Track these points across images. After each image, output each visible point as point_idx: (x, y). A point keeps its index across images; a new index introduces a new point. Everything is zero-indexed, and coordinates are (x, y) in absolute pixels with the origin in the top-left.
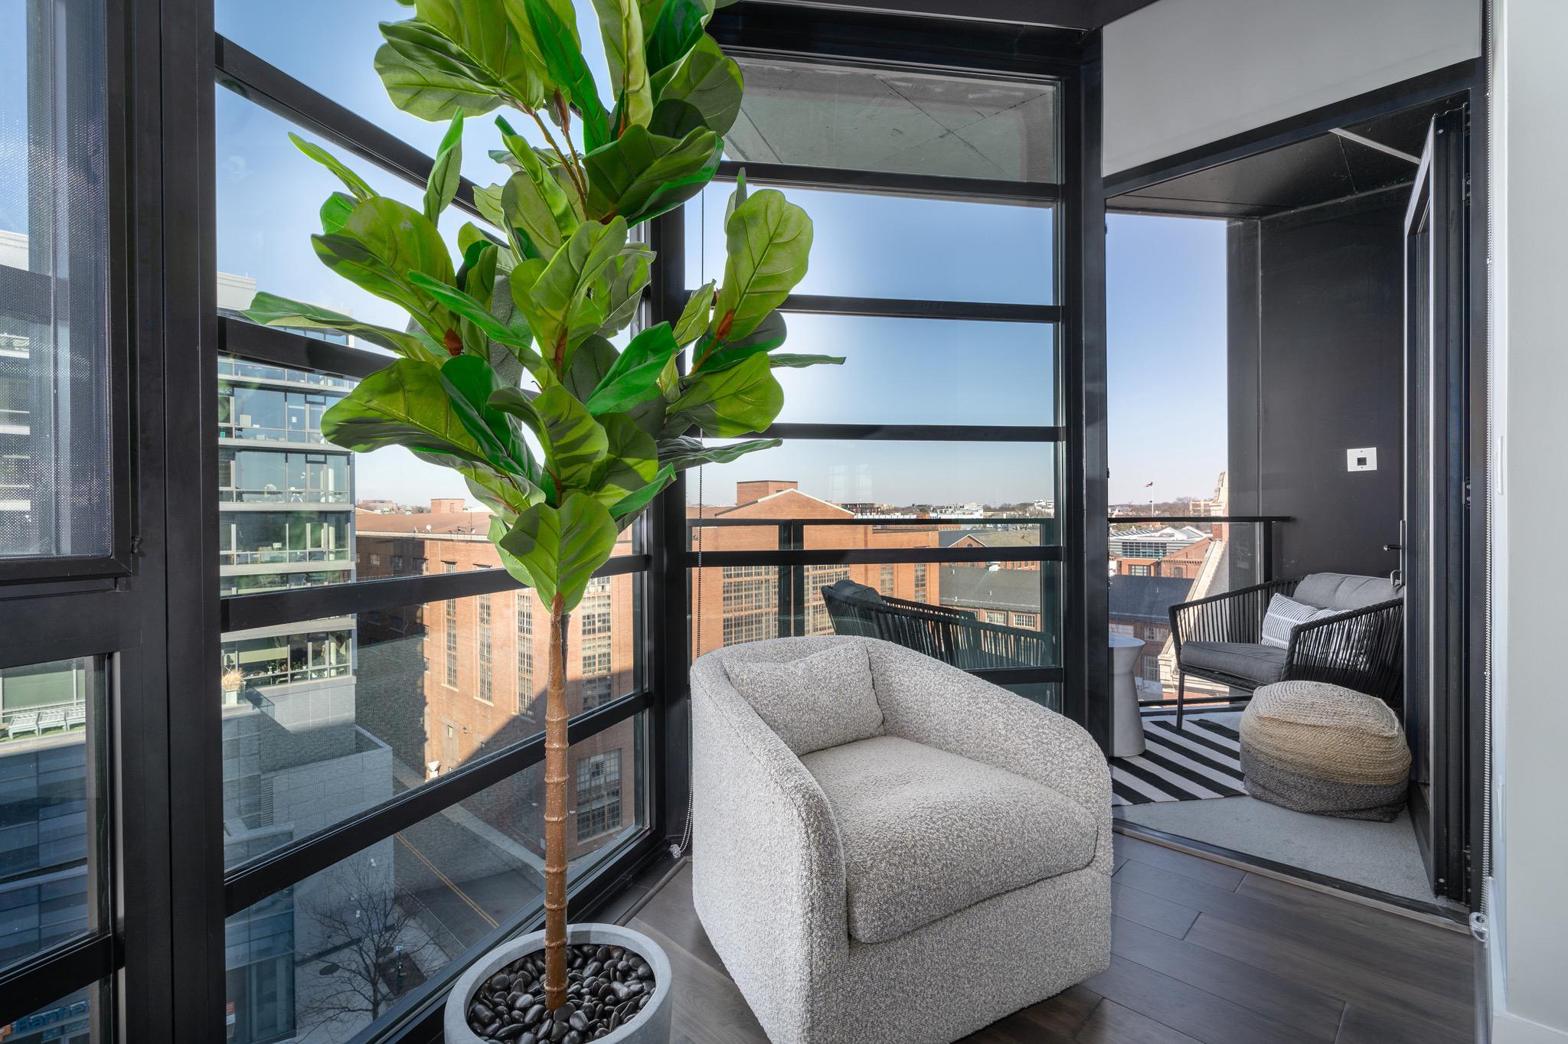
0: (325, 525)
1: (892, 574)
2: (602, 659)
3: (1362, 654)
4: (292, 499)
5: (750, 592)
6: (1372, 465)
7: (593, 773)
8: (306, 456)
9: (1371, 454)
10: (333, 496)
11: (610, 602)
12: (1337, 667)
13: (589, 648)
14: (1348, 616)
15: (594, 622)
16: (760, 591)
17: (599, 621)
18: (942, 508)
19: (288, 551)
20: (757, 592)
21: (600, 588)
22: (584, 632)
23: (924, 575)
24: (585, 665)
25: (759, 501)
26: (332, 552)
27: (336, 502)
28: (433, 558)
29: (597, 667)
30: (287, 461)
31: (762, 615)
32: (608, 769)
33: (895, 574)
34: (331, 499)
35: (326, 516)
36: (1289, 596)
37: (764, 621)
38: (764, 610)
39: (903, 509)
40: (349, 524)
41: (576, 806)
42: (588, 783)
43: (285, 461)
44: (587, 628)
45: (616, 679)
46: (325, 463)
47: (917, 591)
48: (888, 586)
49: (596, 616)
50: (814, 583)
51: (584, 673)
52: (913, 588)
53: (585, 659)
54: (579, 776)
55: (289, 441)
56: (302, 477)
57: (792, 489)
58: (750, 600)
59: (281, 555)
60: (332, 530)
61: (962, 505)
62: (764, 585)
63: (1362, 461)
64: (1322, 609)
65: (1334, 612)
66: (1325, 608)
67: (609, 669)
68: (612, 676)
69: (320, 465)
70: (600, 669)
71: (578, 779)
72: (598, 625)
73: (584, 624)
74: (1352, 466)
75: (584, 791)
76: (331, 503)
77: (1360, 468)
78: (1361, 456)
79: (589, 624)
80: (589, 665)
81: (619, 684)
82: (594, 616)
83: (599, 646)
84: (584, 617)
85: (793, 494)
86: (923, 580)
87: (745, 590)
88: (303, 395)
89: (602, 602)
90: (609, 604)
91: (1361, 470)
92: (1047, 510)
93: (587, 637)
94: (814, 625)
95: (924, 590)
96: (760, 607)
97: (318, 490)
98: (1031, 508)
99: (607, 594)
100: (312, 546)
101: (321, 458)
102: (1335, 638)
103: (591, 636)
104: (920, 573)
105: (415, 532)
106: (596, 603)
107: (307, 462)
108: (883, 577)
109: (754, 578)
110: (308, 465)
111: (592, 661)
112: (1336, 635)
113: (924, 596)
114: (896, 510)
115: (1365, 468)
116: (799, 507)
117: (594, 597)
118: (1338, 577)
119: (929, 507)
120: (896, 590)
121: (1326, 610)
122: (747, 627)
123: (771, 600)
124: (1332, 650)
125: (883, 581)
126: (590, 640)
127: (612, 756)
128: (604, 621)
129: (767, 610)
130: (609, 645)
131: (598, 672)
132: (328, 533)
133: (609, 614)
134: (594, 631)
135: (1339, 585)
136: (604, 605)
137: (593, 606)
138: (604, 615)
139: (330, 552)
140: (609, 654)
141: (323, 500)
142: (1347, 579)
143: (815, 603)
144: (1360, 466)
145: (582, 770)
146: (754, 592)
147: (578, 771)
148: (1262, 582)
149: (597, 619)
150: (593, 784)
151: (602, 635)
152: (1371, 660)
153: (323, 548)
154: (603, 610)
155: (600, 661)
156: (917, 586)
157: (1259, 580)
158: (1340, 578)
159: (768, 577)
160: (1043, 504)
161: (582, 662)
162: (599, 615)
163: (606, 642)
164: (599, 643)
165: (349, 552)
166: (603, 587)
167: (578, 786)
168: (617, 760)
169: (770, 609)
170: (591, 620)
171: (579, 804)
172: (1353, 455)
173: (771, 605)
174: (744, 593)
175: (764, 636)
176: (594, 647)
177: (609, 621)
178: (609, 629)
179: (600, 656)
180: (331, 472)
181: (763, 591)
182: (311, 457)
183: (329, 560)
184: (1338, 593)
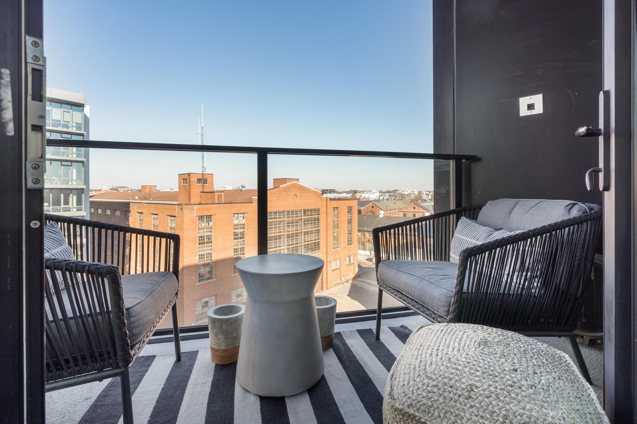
0: (71, 195)
1: (338, 218)
2: (208, 255)
3: (536, 276)
4: (54, 183)
5: (276, 226)
6: (539, 109)
7: (203, 306)
8: (61, 163)
9: (538, 100)
10: (75, 181)
11: (212, 230)
12: (511, 292)
13: (202, 251)
14: (523, 237)
15: (204, 239)
16: (281, 225)
17: (207, 239)
18: (363, 191)
19: (51, 207)
20: (279, 226)
21: (207, 224)
22: (199, 244)
23: (351, 219)
24: (200, 258)
25: (280, 186)
26: (75, 208)
27: (77, 184)
28: (133, 211)
29: (205, 259)
30: (51, 165)
31: (281, 235)
32: (210, 304)
33: (339, 218)
34: (74, 183)
35: (71, 191)
36: (473, 219)
37: (282, 238)
38: (282, 234)
39: (347, 192)
40: (83, 194)
41: (195, 321)
42: (201, 311)
43: (50, 164)
44: (201, 242)
45: (214, 263)
46: (71, 166)
47: (348, 225)
48: (336, 223)
49: (205, 236)
50: (304, 222)
51: (199, 262)
52: (347, 224)
53: (200, 255)
54: (197, 308)
55: (52, 155)
56: (59, 172)
57: (295, 182)
58: (276, 229)
59: (48, 209)
60: (75, 197)
61: (370, 190)
62: (282, 223)
63: (531, 107)
64: (498, 230)
65: (509, 233)
66: (501, 229)
67: (211, 260)
68: (213, 263)
69: (69, 167)
70: (207, 260)
71: (196, 309)
72: (206, 240)
73: (199, 240)
74: (524, 112)
75: (199, 314)
76: (75, 185)
77: (529, 113)
78: (530, 102)
79: (202, 240)
80: (202, 258)
81: (216, 267)
82: (204, 236)
83: (207, 250)
84: (199, 237)
85: (295, 184)
86: (351, 220)
87: (274, 225)
88: (60, 134)
89: (208, 230)
90: (211, 231)
91: (532, 114)
92: (404, 193)
93: (201, 246)
94: (304, 240)
95: (351, 225)
96: (281, 232)
97: (68, 178)
98: (398, 192)
99: (210, 227)
100: (64, 204)
101: (69, 163)
102: (509, 260)
103: (203, 245)
104: (350, 218)
105: (130, 200)
106: (205, 230)
107: (62, 165)
108: (334, 219)
109: (278, 219)
110: (62, 167)
111: (203, 256)
112: (510, 256)
113: (352, 227)
114: (344, 192)
115: (534, 112)
116: (298, 189)
117: (204, 228)
118: (512, 201)
119: (358, 191)
120: (339, 224)
121: (501, 231)
122: (275, 241)
123: (285, 229)
124: (506, 272)
125: (334, 221)
126: (202, 247)
127: (212, 298)
128: (209, 239)
129: (284, 233)
130: (211, 249)
131: (206, 261)
132: (73, 199)
133: (211, 235)
134: (204, 243)
135: (513, 208)
136: (209, 231)
137: (204, 232)
138: (209, 236)
139: (73, 208)
140: (211, 253)
141: (70, 183)
142: (520, 203)
143: (305, 231)
144: (530, 111)
145: (198, 305)
146: (278, 226)
147: (196, 306)
148: (455, 208)
149: (205, 238)
150: (203, 311)
151: (208, 245)
152: (545, 284)
153: (70, 205)
154: (209, 234)
155: (207, 257)
156: (348, 223)
157: (452, 207)
158: (514, 202)
159: (284, 219)
160: (403, 190)
161: (198, 257)
162: (207, 236)
163: (210, 248)
164: (207, 248)
165: (83, 207)
166: (208, 224)
167: (196, 313)
168: (214, 300)
169: (285, 233)
170: (203, 238)
171: (196, 320)
172: (524, 102)
173: (285, 231)
174: (273, 226)
175: (282, 245)
176: (204, 250)
177: (211, 239)
178: (211, 242)
179: (207, 254)
180: (75, 170)
181: (282, 225)
182: (64, 163)
183: (73, 211)
184: (513, 215)
